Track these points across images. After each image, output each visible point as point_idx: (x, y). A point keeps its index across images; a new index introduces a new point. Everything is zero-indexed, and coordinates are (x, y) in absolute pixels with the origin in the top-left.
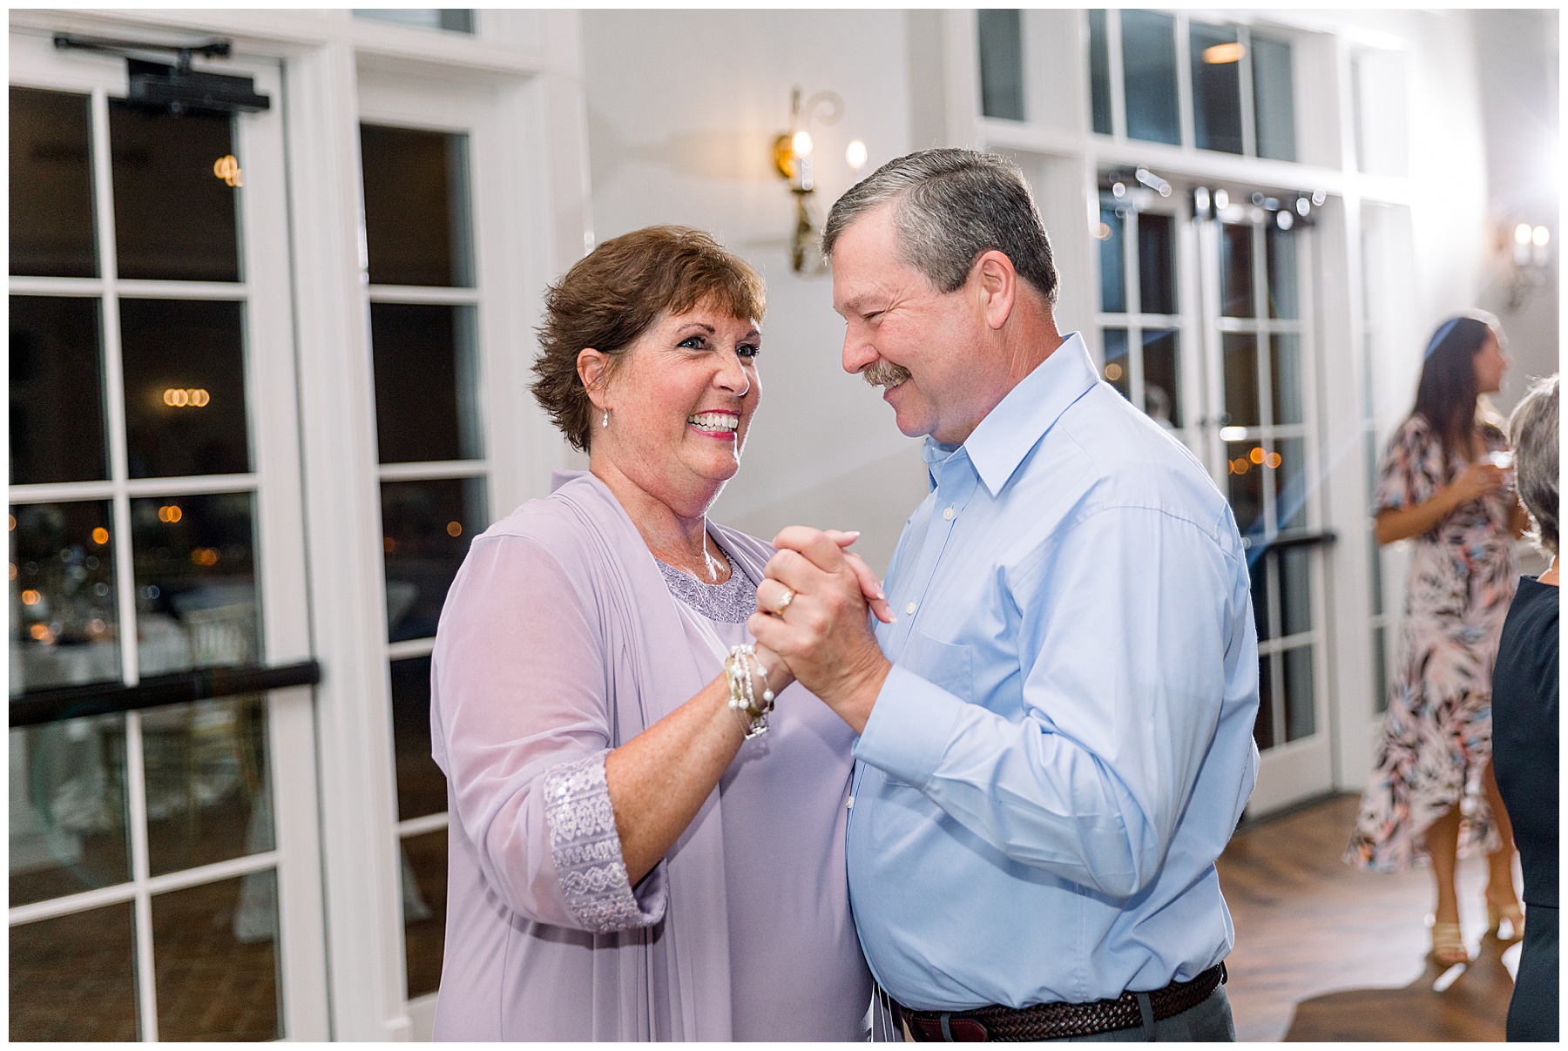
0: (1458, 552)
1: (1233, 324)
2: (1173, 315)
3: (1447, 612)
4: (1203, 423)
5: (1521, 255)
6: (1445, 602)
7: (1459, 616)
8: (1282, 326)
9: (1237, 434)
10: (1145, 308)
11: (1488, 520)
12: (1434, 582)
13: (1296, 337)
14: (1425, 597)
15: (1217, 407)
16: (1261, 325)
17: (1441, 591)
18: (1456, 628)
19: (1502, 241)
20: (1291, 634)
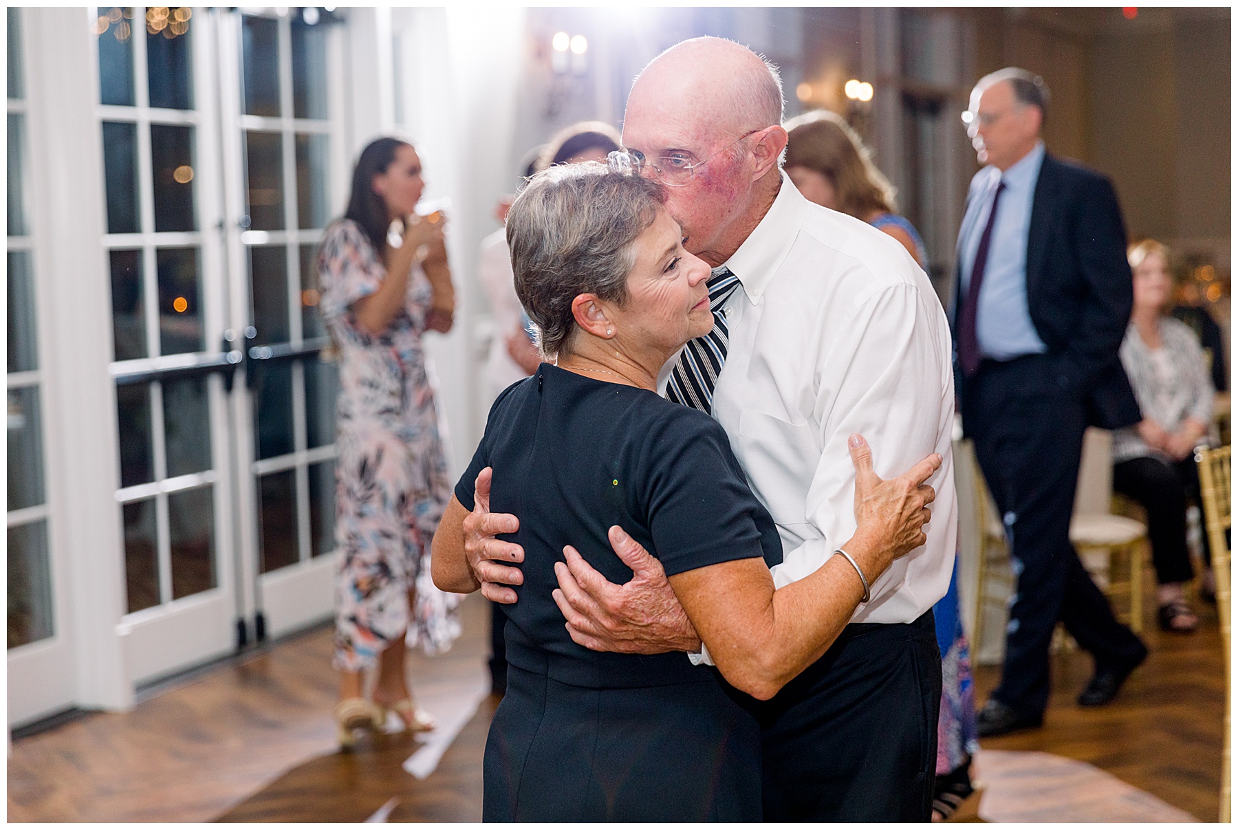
0: (389, 353)
1: (255, 123)
2: (189, 111)
3: (388, 411)
4: (221, 226)
5: (559, 62)
6: (386, 401)
7: (398, 414)
8: (308, 126)
9: (259, 238)
10: (155, 101)
11: (411, 324)
12: (372, 385)
13: (325, 138)
14: (366, 400)
15: (236, 208)
16: (287, 125)
17: (379, 392)
18: (397, 425)
19: (541, 50)
20: (324, 445)
